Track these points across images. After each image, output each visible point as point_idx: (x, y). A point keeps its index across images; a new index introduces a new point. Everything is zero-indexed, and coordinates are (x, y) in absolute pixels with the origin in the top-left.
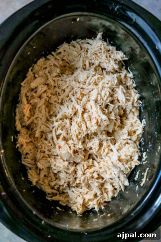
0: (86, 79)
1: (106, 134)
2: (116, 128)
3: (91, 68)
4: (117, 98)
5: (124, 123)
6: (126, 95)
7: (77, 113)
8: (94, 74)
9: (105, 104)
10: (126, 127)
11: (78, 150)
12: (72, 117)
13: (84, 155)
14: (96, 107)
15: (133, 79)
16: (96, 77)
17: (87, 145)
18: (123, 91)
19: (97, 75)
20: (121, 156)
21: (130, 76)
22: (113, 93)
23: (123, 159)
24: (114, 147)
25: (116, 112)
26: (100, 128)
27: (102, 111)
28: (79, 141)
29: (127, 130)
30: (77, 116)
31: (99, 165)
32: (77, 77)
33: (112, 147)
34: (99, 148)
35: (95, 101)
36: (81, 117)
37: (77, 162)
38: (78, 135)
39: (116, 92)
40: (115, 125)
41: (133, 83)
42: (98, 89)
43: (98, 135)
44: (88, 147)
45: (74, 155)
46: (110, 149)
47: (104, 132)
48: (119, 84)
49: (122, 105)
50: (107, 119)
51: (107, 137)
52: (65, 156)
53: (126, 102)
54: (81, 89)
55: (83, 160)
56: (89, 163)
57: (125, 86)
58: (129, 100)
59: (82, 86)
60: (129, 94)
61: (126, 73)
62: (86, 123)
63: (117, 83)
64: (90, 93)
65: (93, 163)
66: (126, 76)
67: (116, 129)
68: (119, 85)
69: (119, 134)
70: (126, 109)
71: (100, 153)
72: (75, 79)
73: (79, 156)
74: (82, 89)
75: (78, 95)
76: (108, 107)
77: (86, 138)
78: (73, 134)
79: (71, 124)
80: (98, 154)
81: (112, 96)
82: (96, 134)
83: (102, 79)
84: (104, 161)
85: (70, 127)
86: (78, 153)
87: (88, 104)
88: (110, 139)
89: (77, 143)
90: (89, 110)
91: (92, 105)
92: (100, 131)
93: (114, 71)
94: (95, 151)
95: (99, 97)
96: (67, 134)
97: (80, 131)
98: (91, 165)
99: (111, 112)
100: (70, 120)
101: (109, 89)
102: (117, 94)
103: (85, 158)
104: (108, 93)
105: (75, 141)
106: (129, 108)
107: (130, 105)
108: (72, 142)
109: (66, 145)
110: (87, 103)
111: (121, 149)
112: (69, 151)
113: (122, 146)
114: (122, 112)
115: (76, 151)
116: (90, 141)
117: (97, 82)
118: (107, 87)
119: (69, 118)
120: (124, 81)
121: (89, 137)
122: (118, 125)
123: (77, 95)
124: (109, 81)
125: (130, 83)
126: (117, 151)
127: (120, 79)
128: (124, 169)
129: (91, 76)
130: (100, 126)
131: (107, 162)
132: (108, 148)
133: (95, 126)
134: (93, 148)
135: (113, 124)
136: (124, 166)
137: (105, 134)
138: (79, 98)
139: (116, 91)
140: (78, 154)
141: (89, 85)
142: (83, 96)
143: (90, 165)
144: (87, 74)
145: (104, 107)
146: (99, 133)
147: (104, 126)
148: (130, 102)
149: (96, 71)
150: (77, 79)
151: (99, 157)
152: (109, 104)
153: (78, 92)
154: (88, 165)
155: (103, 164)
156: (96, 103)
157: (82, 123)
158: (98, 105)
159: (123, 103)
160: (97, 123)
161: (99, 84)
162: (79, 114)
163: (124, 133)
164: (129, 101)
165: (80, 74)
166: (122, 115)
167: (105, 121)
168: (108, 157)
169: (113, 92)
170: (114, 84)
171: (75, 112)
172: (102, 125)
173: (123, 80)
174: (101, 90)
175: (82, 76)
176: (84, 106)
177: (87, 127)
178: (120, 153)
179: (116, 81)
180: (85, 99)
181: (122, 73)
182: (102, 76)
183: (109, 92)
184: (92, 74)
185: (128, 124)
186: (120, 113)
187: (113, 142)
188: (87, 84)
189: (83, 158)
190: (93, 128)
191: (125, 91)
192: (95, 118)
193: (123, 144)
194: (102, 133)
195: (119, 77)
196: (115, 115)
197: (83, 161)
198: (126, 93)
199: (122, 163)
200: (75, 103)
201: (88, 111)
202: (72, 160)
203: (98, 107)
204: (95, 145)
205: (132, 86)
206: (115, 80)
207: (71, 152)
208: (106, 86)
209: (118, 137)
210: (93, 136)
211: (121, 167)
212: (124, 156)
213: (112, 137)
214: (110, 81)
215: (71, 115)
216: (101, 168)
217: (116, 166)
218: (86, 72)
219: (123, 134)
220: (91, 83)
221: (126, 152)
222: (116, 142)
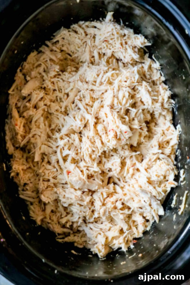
0: (96, 78)
1: (129, 149)
2: (142, 139)
3: (102, 61)
4: (140, 99)
5: (153, 131)
6: (152, 95)
7: (88, 125)
8: (106, 70)
9: (124, 109)
10: (155, 137)
11: (93, 174)
12: (82, 130)
13: (101, 179)
14: (112, 115)
15: (160, 71)
16: (109, 74)
17: (105, 166)
18: (148, 90)
19: (111, 71)
20: (152, 177)
21: (156, 68)
22: (135, 93)
23: (154, 181)
24: (142, 166)
25: (140, 118)
26: (120, 142)
27: (120, 120)
28: (93, 162)
29: (158, 141)
30: (89, 129)
31: (123, 191)
32: (83, 76)
33: (138, 165)
34: (120, 168)
35: (111, 106)
36: (93, 131)
37: (93, 189)
38: (92, 154)
39: (137, 91)
40: (140, 135)
41: (161, 75)
42: (113, 89)
43: (119, 152)
44: (106, 169)
45: (88, 181)
46: (136, 169)
47: (126, 147)
48: (141, 79)
49: (148, 108)
50: (129, 130)
51: (130, 154)
52: (76, 183)
53: (153, 103)
54: (90, 91)
55: (101, 186)
56: (109, 189)
57: (150, 81)
58: (156, 100)
59: (91, 87)
60: (156, 92)
61: (150, 63)
62: (101, 137)
63: (139, 79)
64: (103, 96)
65: (114, 189)
66: (150, 67)
67: (142, 141)
68: (141, 81)
69: (147, 147)
70: (153, 112)
71: (123, 175)
72: (81, 78)
73: (94, 181)
74: (92, 92)
75: (88, 100)
76: (129, 112)
77: (102, 157)
78: (84, 153)
79: (81, 141)
80: (121, 177)
81: (133, 97)
82: (115, 150)
83: (117, 75)
84: (129, 185)
85: (80, 144)
86: (93, 178)
87: (102, 111)
88: (135, 156)
89: (91, 164)
90: (103, 119)
91: (107, 113)
92: (121, 146)
93: (134, 61)
94: (116, 172)
95: (116, 101)
96: (77, 154)
97: (94, 149)
98: (113, 192)
99: (133, 119)
100: (79, 135)
101: (128, 88)
102: (140, 93)
103: (104, 183)
104: (127, 94)
105: (88, 163)
106: (157, 111)
107: (159, 107)
108: (85, 164)
109: (77, 169)
110: (100, 110)
111: (150, 167)
112: (81, 176)
113: (151, 163)
114: (149, 117)
115: (90, 175)
116: (108, 161)
117: (111, 80)
118: (126, 85)
119: (77, 133)
120: (149, 75)
121: (107, 155)
122: (145, 135)
123: (85, 100)
124: (127, 78)
125: (156, 76)
126: (146, 170)
127: (143, 72)
128: (156, 194)
129: (102, 72)
130: (120, 139)
131: (133, 187)
132: (133, 167)
133: (113, 140)
134: (112, 170)
135: (137, 134)
136: (156, 190)
137: (127, 150)
138: (88, 103)
139: (137, 89)
140: (94, 180)
141: (100, 85)
142: (94, 100)
143: (111, 193)
144: (96, 70)
145: (124, 113)
146: (120, 149)
147: (125, 140)
148: (159, 103)
149: (109, 64)
150: (84, 78)
151: (123, 179)
152: (130, 108)
153: (86, 96)
154: (109, 193)
155: (128, 190)
156: (112, 110)
157: (95, 138)
158: (115, 112)
159: (149, 105)
160: (116, 136)
161: (114, 83)
162: (90, 126)
163: (153, 145)
164: (157, 102)
165: (87, 71)
166: (149, 120)
167: (126, 132)
168: (135, 180)
169: (135, 91)
170: (135, 80)
171: (85, 124)
172: (122, 138)
173: (147, 74)
174: (117, 91)
175: (90, 74)
176: (96, 115)
177: (102, 143)
178: (150, 173)
179: (137, 77)
180: (96, 104)
181: (145, 63)
182: (117, 72)
183: (129, 92)
184: (104, 70)
185: (158, 133)
186: (147, 118)
187: (140, 159)
188: (97, 84)
189: (100, 184)
190: (111, 143)
191: (150, 89)
192: (112, 130)
193: (153, 160)
194: (124, 148)
195: (140, 70)
196: (139, 122)
197: (101, 188)
198: (152, 91)
199: (153, 186)
200: (84, 112)
201: (101, 120)
202: (87, 188)
203: (115, 114)
204: (116, 165)
205: (160, 80)
206: (136, 75)
207: (85, 177)
208: (123, 84)
209: (146, 151)
210: (112, 153)
211: (153, 192)
212: (155, 176)
213: (138, 153)
214: (129, 77)
215: (80, 128)
216: (125, 195)
217: (145, 190)
218: (96, 68)
219: (152, 147)
220: (103, 82)
221: (157, 171)
222: (143, 158)
